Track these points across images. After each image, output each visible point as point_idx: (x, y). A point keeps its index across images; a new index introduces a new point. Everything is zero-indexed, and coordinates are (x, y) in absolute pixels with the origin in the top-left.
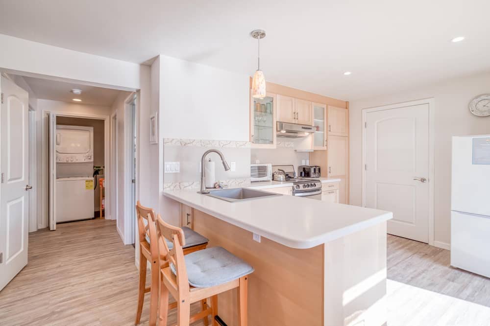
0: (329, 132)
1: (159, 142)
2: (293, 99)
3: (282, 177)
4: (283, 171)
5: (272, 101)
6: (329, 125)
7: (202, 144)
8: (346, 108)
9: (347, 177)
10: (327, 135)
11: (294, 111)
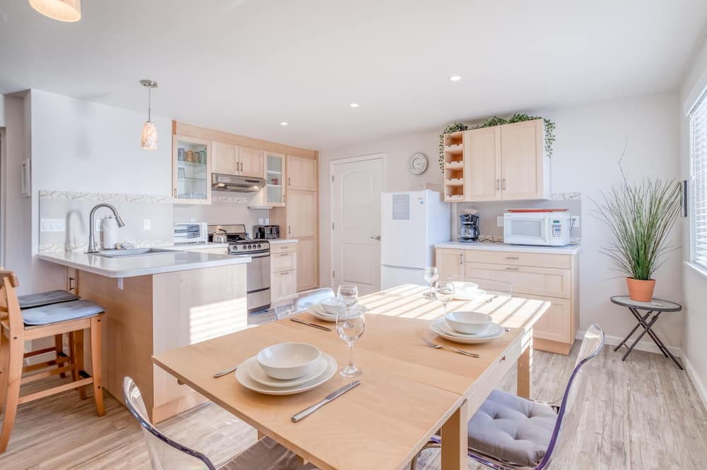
0: (288, 187)
1: (31, 194)
2: (236, 147)
3: (222, 239)
4: (225, 231)
5: (206, 149)
6: (288, 177)
7: (101, 198)
8: (315, 159)
9: (315, 239)
10: (286, 189)
11: (236, 161)
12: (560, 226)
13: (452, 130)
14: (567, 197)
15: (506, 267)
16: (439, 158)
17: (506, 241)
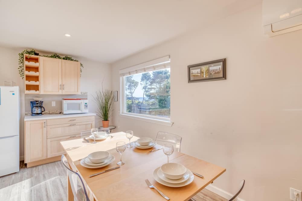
12: (87, 105)
13: (29, 53)
14: (83, 94)
15: (70, 124)
16: (19, 67)
17: (65, 113)
